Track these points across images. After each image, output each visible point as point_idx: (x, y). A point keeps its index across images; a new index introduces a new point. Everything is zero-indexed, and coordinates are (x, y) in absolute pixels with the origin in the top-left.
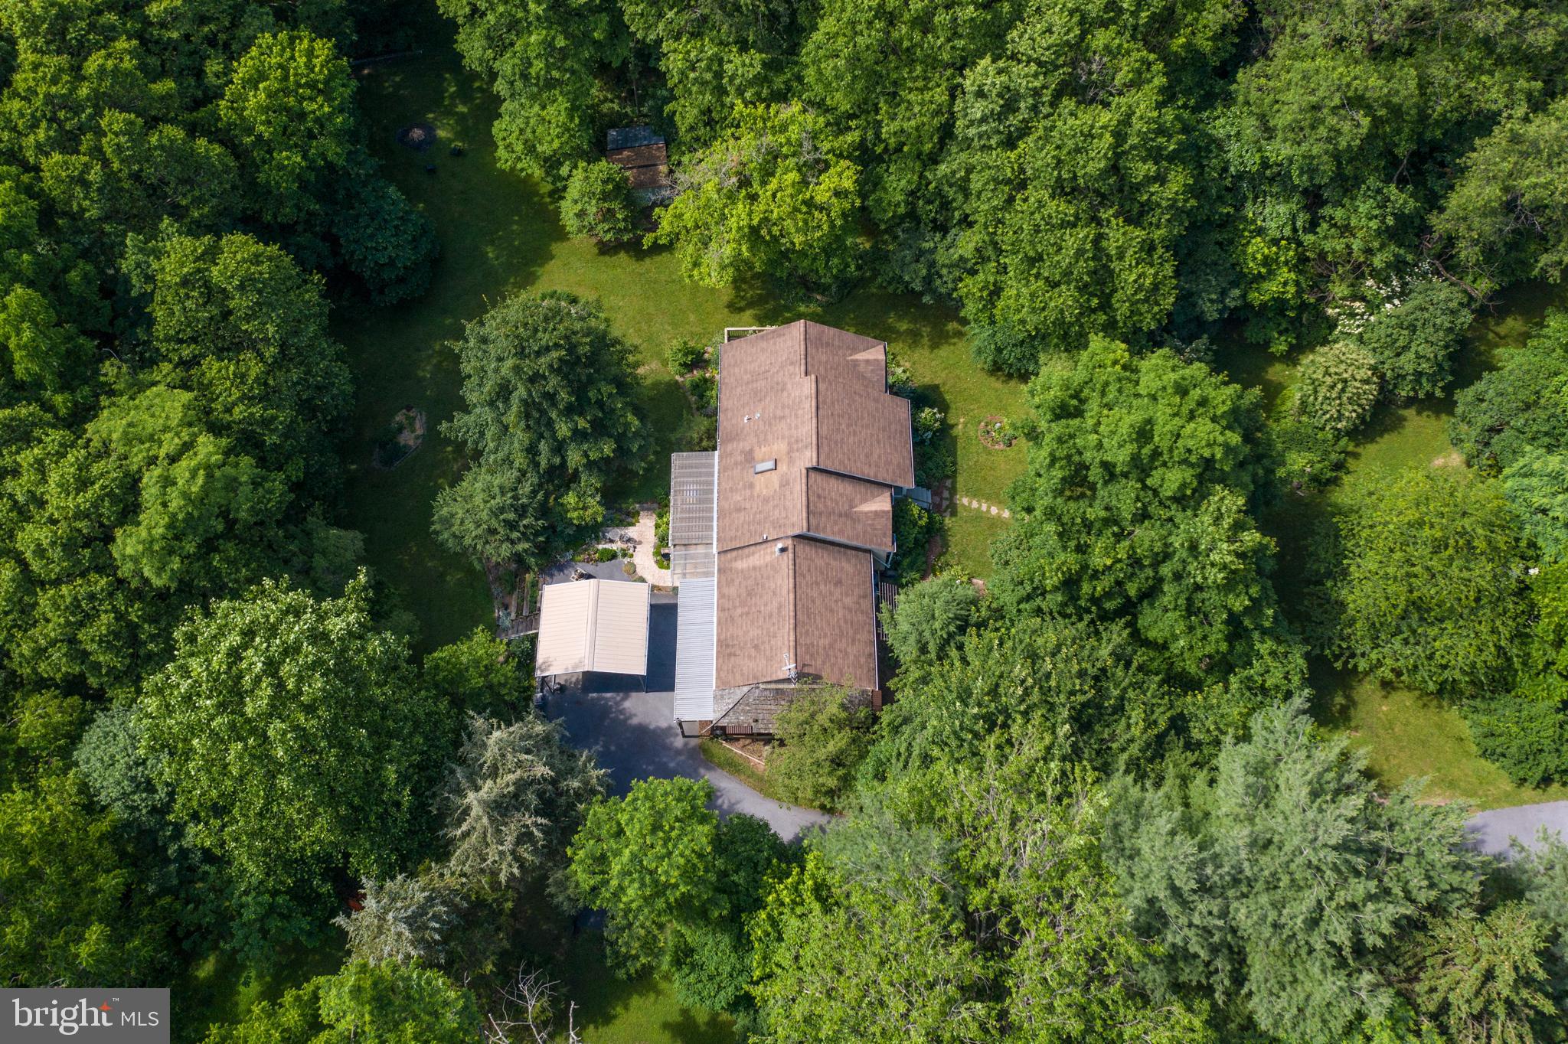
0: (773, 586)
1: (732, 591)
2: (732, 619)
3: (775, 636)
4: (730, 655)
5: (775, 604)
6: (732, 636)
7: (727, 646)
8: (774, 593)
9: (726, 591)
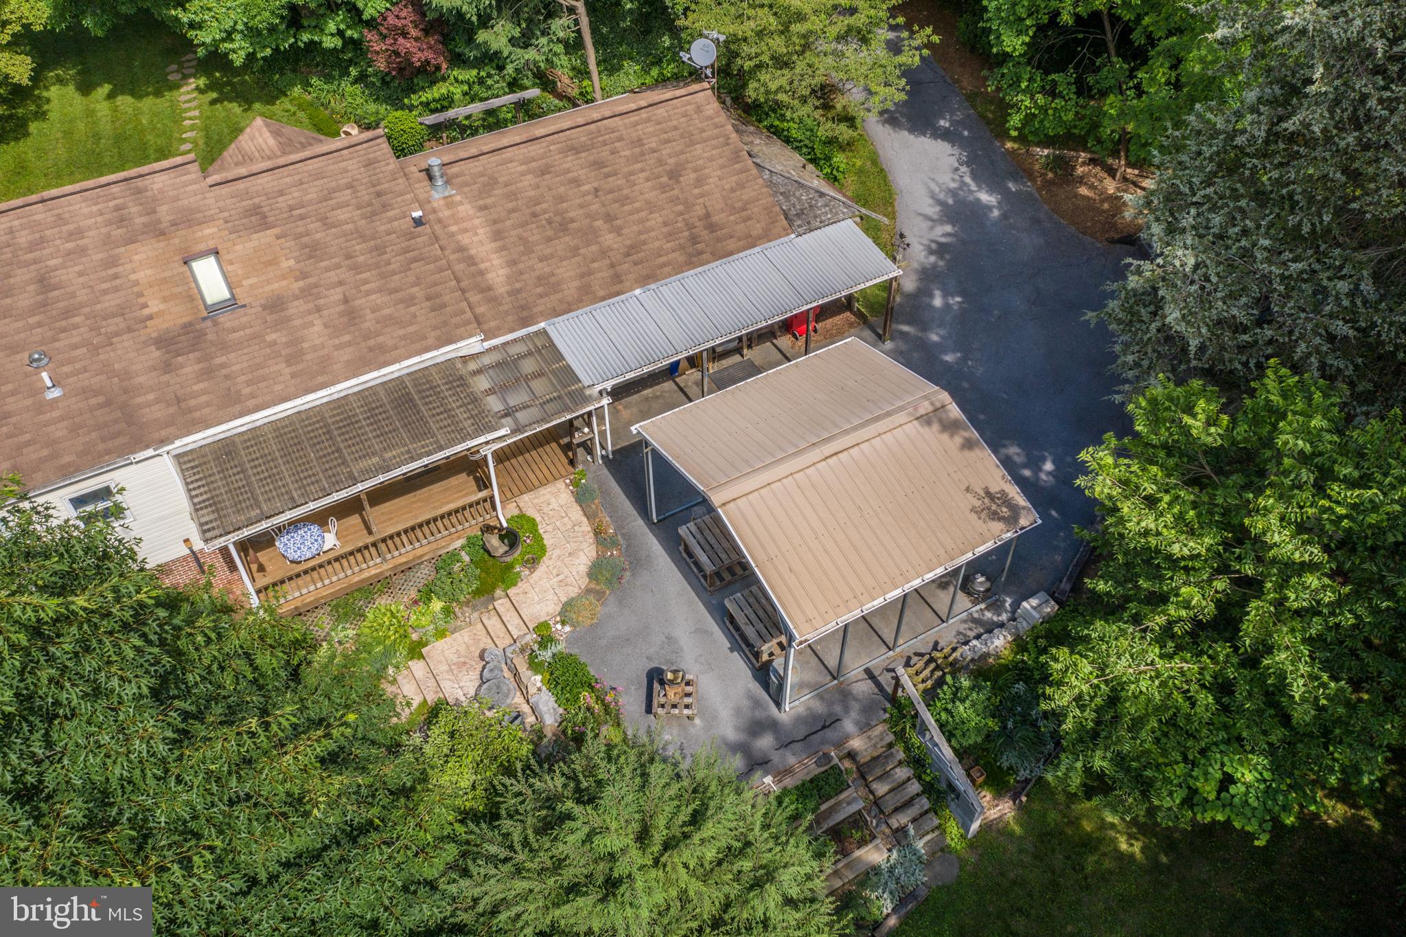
0: (529, 179)
1: (567, 272)
2: (631, 250)
3: (639, 142)
4: (712, 228)
5: (570, 162)
6: (670, 236)
7: (694, 240)
8: (544, 171)
9: (571, 289)
